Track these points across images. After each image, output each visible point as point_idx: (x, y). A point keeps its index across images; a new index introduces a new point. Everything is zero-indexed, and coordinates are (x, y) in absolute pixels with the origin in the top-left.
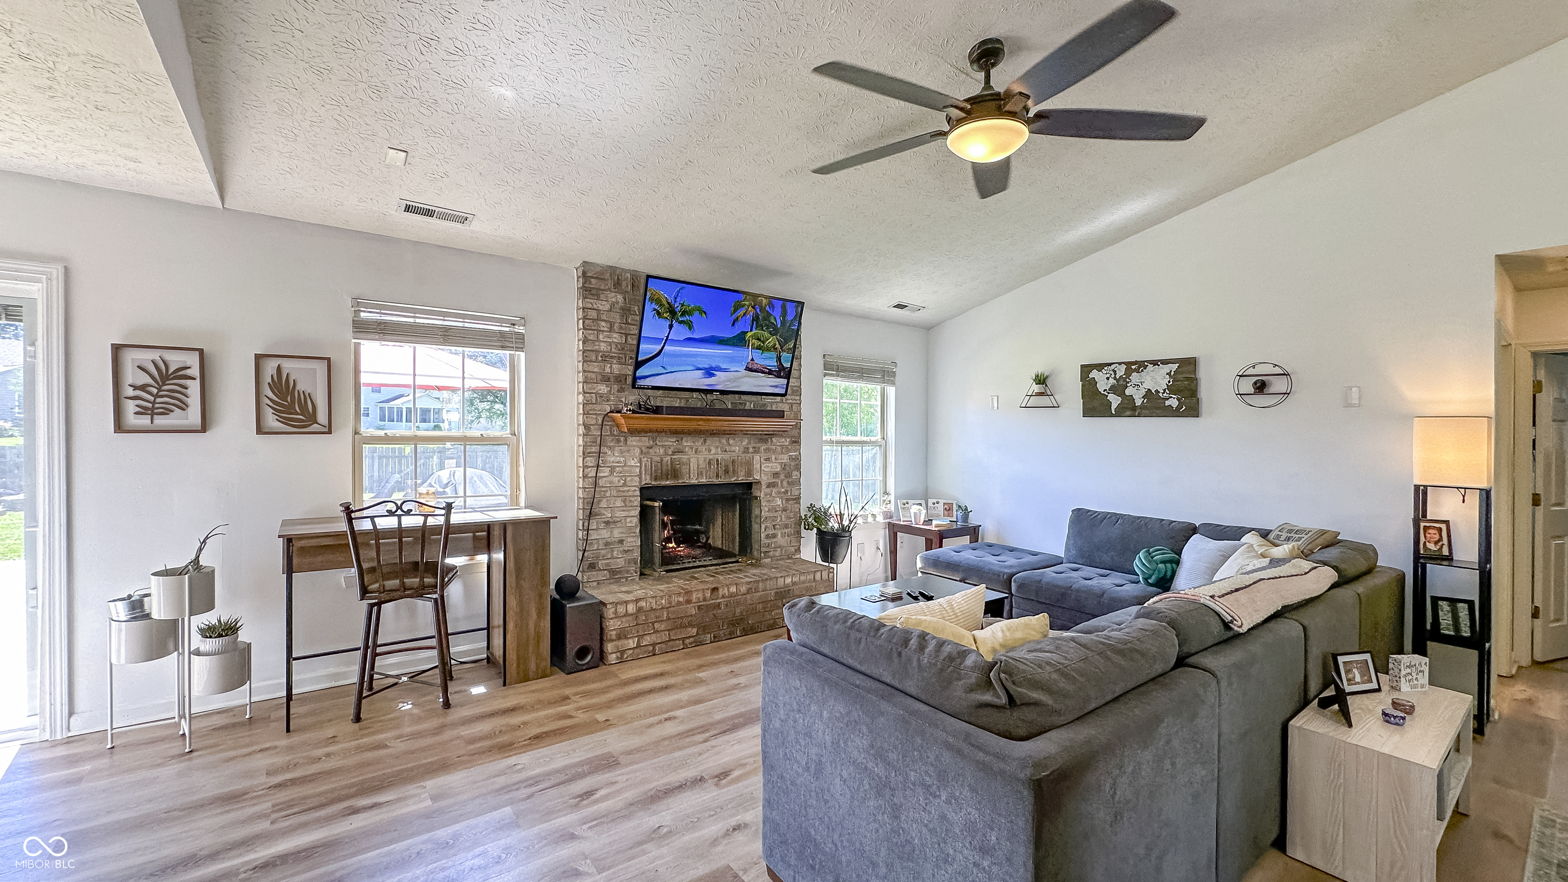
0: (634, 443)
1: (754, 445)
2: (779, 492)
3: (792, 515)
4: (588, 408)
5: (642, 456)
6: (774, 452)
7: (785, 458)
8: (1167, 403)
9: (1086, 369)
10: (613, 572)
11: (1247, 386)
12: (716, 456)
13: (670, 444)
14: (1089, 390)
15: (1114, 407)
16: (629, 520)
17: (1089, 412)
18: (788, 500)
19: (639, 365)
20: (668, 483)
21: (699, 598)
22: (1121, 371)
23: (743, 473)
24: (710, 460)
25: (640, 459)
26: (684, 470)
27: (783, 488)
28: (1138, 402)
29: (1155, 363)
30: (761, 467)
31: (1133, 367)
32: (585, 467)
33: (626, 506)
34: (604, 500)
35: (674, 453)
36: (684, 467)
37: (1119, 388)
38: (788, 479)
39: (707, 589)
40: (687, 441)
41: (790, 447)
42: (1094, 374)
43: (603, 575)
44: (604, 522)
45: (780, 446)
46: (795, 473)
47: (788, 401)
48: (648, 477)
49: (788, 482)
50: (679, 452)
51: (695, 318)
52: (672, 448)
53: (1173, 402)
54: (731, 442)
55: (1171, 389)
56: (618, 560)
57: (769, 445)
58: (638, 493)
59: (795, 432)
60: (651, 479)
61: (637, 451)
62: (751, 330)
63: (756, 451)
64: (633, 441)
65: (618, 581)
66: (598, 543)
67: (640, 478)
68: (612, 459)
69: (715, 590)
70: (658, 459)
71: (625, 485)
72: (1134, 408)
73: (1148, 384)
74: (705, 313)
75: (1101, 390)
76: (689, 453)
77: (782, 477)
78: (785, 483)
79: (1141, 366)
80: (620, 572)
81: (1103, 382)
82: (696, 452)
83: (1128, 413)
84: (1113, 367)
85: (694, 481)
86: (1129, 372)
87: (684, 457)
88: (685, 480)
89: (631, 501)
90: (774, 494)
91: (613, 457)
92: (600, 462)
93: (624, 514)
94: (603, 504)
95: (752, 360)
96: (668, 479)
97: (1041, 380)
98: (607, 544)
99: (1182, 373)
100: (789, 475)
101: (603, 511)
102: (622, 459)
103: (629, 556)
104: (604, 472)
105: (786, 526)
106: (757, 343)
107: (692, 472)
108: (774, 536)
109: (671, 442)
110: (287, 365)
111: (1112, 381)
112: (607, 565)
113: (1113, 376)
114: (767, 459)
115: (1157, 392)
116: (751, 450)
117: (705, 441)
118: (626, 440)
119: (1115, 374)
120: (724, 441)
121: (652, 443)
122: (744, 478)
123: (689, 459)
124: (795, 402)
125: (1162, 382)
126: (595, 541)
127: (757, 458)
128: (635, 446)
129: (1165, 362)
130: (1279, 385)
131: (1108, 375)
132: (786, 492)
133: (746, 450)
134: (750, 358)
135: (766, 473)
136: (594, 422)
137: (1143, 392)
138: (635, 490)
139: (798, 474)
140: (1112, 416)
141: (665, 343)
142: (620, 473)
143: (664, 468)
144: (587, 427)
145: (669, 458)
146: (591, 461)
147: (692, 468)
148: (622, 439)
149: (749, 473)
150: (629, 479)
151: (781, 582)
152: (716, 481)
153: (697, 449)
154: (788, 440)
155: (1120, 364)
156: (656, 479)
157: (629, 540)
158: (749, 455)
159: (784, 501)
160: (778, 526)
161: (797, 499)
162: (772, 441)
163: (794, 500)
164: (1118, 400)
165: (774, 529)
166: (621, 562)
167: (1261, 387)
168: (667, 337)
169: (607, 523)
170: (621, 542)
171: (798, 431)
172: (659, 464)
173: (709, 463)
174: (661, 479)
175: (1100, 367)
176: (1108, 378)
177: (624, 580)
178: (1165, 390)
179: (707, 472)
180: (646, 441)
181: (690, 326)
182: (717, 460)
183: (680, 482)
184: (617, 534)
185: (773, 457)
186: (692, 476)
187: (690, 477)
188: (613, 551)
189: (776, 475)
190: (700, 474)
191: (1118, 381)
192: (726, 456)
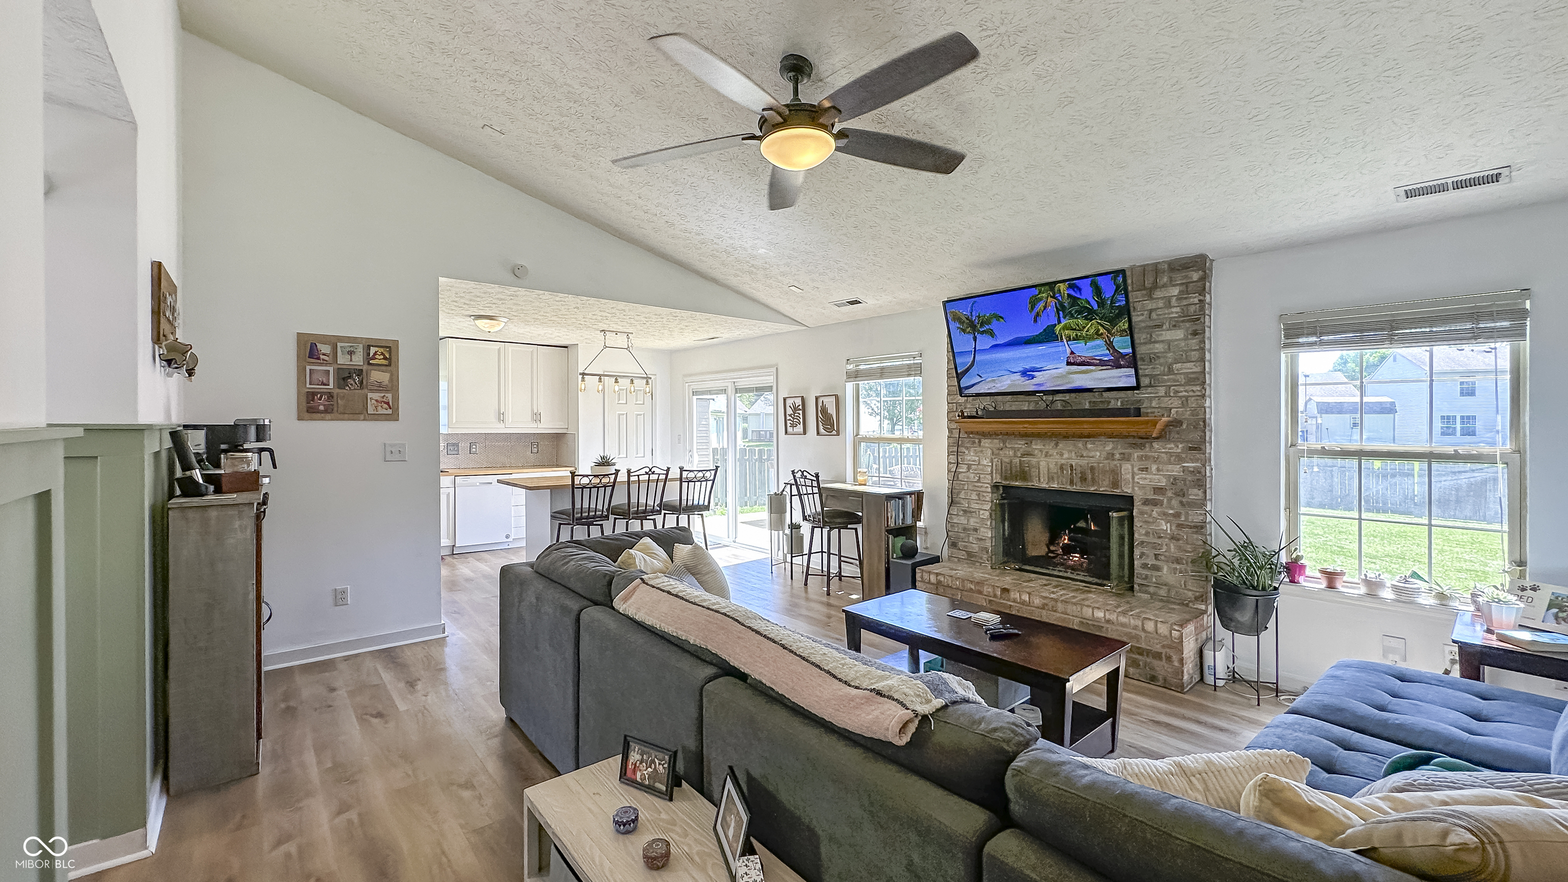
0: (987, 445)
1: (1123, 451)
2: (1165, 514)
3: (1189, 548)
4: (951, 415)
5: (993, 457)
6: (1156, 460)
7: (1175, 470)
10: (970, 555)
12: (1071, 462)
13: (1020, 446)
16: (982, 512)
18: (1180, 526)
19: (959, 376)
20: (1017, 483)
21: (989, 592)
23: (1106, 483)
24: (1062, 465)
25: (992, 459)
26: (1034, 472)
27: (1172, 509)
30: (1133, 478)
32: (949, 463)
33: (979, 500)
34: (963, 492)
35: (1023, 455)
36: (1033, 470)
38: (1180, 498)
39: (998, 587)
40: (1036, 444)
41: (1184, 456)
43: (962, 555)
44: (963, 510)
45: (1166, 453)
46: (1195, 491)
47: (1180, 394)
48: (999, 477)
49: (1181, 502)
50: (1027, 455)
51: (994, 325)
52: (1021, 450)
54: (1089, 446)
56: (974, 545)
57: (1147, 451)
58: (989, 490)
59: (1196, 436)
60: (1001, 478)
61: (989, 452)
62: (1059, 322)
63: (1125, 458)
64: (986, 442)
65: (974, 563)
66: (958, 526)
67: (992, 477)
68: (969, 458)
69: (1005, 590)
70: (1007, 460)
71: (979, 481)
74: (1002, 318)
76: (1039, 456)
77: (1169, 494)
78: (1175, 503)
80: (976, 556)
82: (1046, 456)
85: (1044, 485)
87: (1034, 460)
88: (1035, 484)
89: (983, 496)
90: (1155, 514)
91: (970, 456)
92: (960, 460)
93: (977, 506)
94: (962, 495)
95: (1072, 353)
96: (1016, 481)
98: (965, 529)
100: (1181, 494)
101: (962, 501)
102: (977, 459)
103: (982, 544)
104: (963, 468)
105: (1178, 561)
106: (1073, 334)
107: (1041, 475)
108: (1156, 568)
109: (1020, 444)
110: (826, 400)
112: (966, 546)
114: (1145, 469)
116: (1117, 456)
117: (1057, 445)
118: (980, 442)
120: (1080, 445)
121: (1001, 445)
122: (1108, 489)
123: (1038, 463)
124: (1191, 394)
126: (956, 525)
127: (1126, 467)
128: (988, 447)
132: (1177, 515)
133: (1110, 456)
134: (1068, 351)
135: (1142, 487)
136: (955, 427)
138: (987, 487)
139: (1200, 493)
141: (975, 354)
142: (975, 470)
143: (1014, 470)
144: (950, 430)
145: (1018, 460)
146: (953, 459)
147: (1041, 472)
148: (977, 441)
149: (1115, 484)
150: (982, 476)
151: (1088, 612)
152: (1069, 488)
153: (1047, 452)
154: (1180, 446)
156: (1006, 479)
157: (982, 529)
158: (1116, 462)
159: (1173, 528)
160: (1163, 558)
161: (1200, 528)
162: (1152, 446)
163: (1191, 527)
165: (1156, 559)
166: (975, 548)
168: (975, 348)
169: (965, 511)
170: (976, 530)
171: (1200, 433)
172: (1008, 465)
173: (1062, 468)
174: (1012, 479)
177: (979, 564)
179: (1058, 477)
180: (997, 443)
181: (991, 333)
182: (1072, 466)
183: (1029, 484)
184: (973, 522)
185: (1154, 467)
186: (1042, 480)
187: (1039, 481)
188: (969, 536)
189: (1158, 490)
190: (1051, 479)
192: (1083, 462)
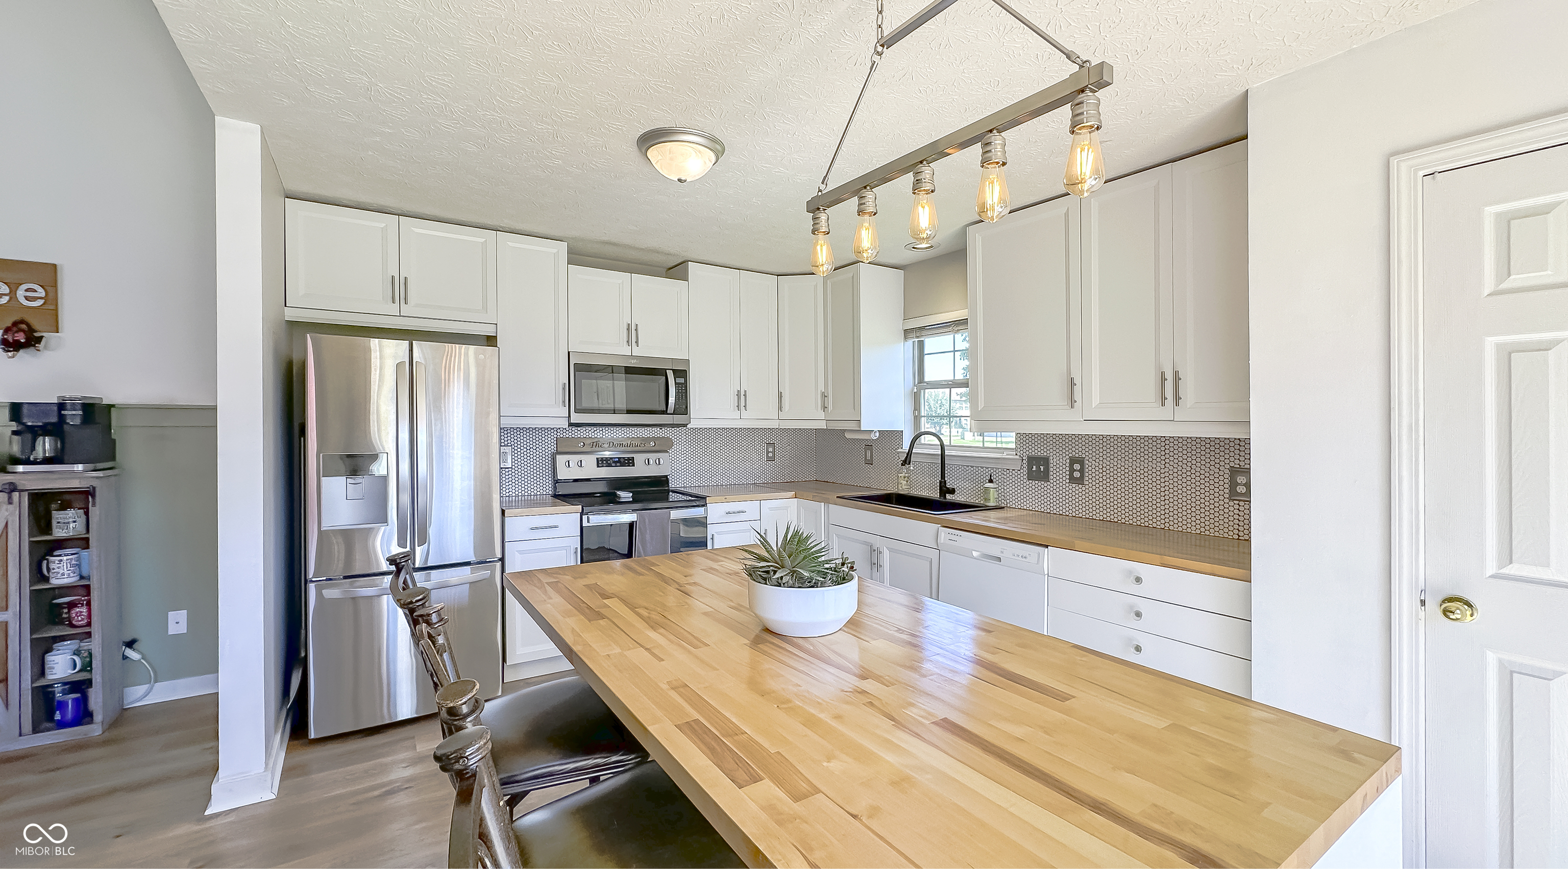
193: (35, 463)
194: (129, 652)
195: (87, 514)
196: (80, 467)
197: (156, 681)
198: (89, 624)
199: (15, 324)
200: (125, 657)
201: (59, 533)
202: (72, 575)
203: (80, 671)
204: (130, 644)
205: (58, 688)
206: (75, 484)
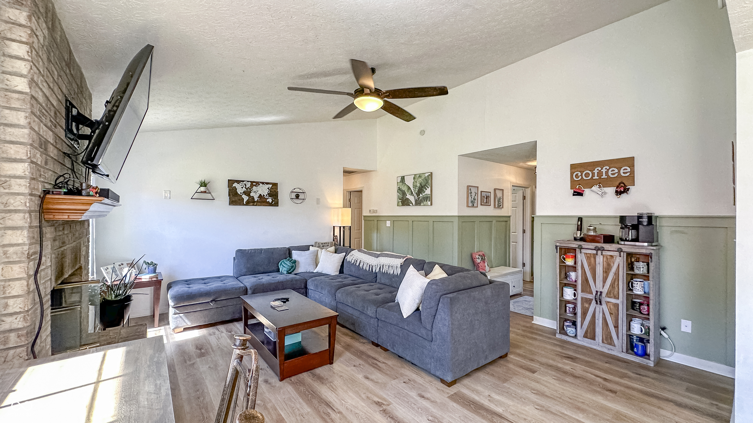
4: (32, 184)
5: (52, 252)
8: (268, 200)
9: (231, 182)
11: (294, 196)
14: (233, 193)
15: (245, 201)
17: (232, 203)
22: (248, 185)
25: (51, 256)
28: (256, 199)
29: (263, 183)
31: (254, 184)
37: (247, 193)
42: (235, 185)
53: (270, 200)
55: (270, 195)
72: (254, 202)
73: (260, 192)
75: (239, 193)
79: (257, 184)
81: (240, 190)
83: (252, 204)
84: (245, 182)
86: (252, 186)
97: (204, 184)
99: (273, 189)
102: (45, 259)
111: (244, 189)
113: (245, 187)
115: (264, 195)
119: (246, 186)
125: (265, 191)
129: (267, 183)
130: (301, 196)
131: (242, 186)
137: (258, 195)
140: (244, 205)
146: (32, 267)
155: (248, 181)
164: (247, 198)
167: (297, 197)
175: (238, 182)
176: (242, 188)
178: (267, 195)
191: (247, 189)
193: (628, 241)
194: (662, 332)
195: (648, 265)
196: (646, 244)
197: (675, 352)
198: (648, 314)
199: (620, 184)
200: (661, 334)
201: (636, 271)
202: (642, 291)
203: (644, 334)
204: (664, 329)
205: (635, 338)
206: (644, 251)
